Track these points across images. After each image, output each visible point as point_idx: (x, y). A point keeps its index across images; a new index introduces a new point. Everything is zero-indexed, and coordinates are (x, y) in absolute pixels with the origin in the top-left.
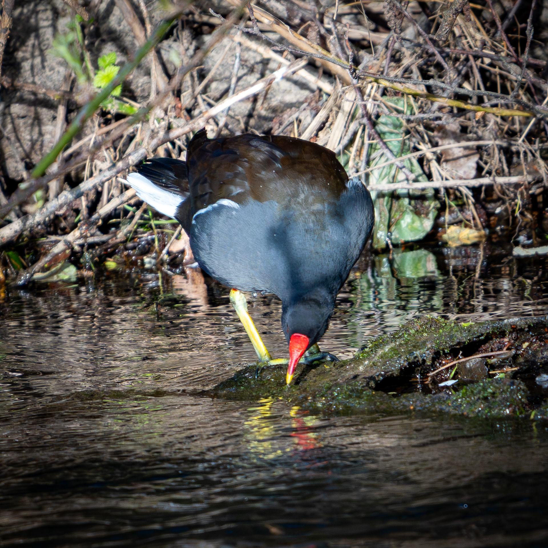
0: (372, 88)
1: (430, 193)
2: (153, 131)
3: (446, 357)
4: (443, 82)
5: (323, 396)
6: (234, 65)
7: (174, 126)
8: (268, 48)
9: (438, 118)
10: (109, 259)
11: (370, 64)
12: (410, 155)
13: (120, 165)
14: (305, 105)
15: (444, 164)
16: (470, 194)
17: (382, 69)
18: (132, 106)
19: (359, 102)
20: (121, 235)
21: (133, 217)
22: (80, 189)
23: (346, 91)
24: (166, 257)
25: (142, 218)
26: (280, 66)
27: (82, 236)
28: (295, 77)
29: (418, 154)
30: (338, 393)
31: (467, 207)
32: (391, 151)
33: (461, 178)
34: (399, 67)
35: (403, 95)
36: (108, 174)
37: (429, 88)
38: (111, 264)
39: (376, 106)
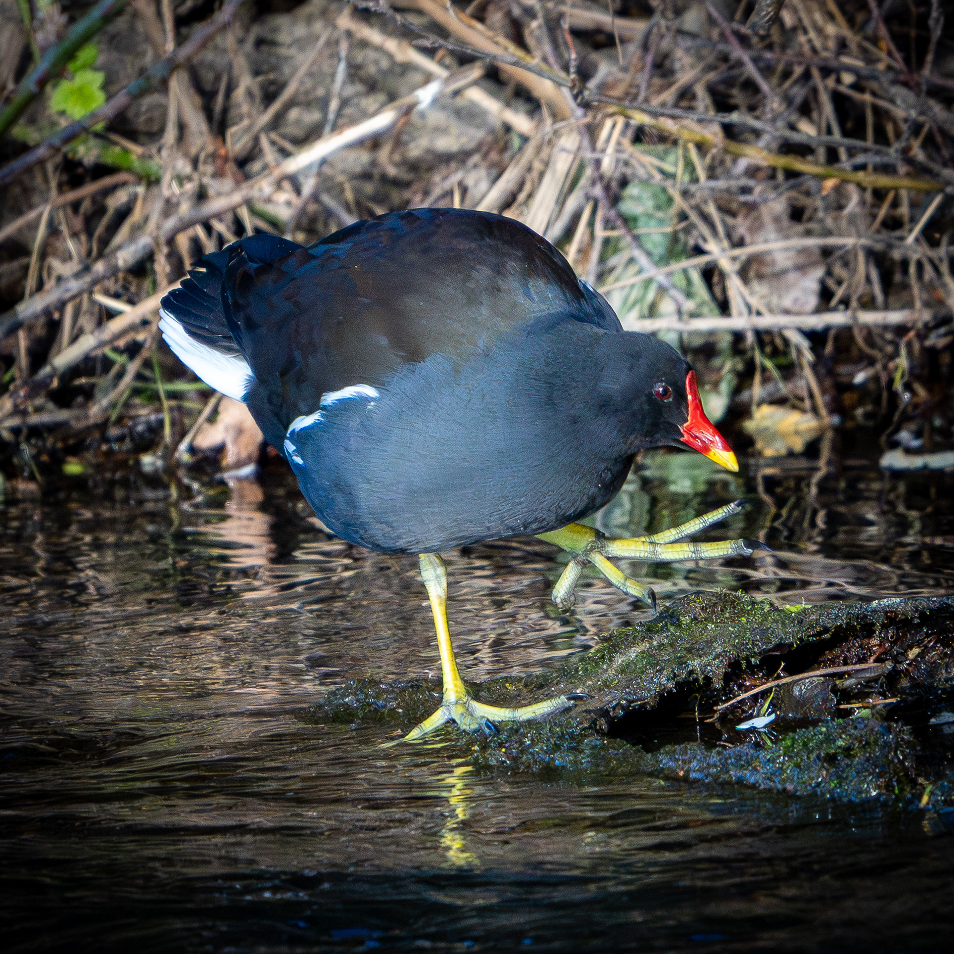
0: (614, 126)
1: (725, 342)
2: (168, 201)
3: (753, 674)
4: (757, 118)
5: (501, 745)
6: (333, 75)
7: (211, 192)
8: (405, 44)
9: (746, 190)
10: (71, 459)
11: (610, 79)
12: (685, 263)
13: (99, 267)
14: (476, 158)
15: (756, 285)
16: (805, 344)
17: (634, 91)
18: (126, 151)
19: (588, 155)
20: (95, 411)
21: (120, 375)
22: (16, 315)
23: (563, 131)
24: (186, 457)
25: (139, 377)
26: (428, 78)
27: (17, 411)
28: (459, 102)
29: (702, 260)
30: (532, 740)
31: (798, 371)
32: (649, 254)
33: (787, 312)
34: (670, 85)
35: (675, 143)
36: (74, 285)
37: (729, 131)
38: (73, 467)
39: (621, 164)
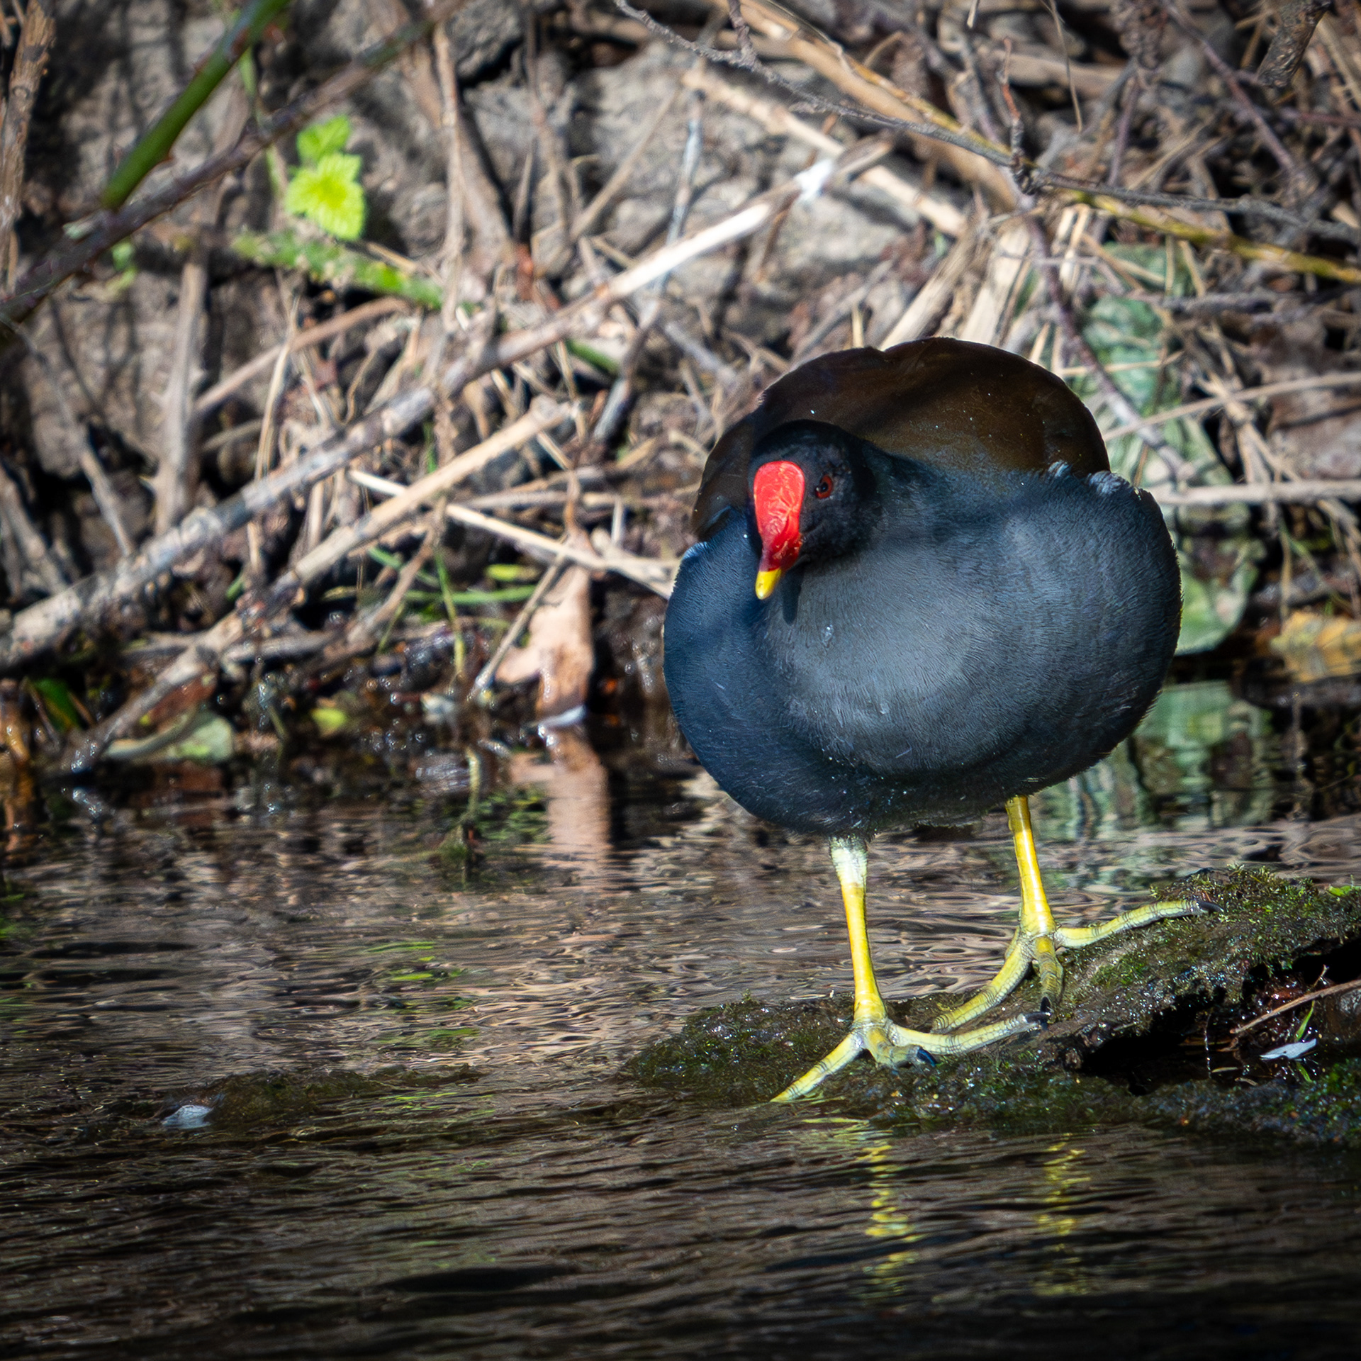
0: (1075, 220)
1: (1238, 517)
2: (451, 338)
3: (1284, 982)
4: (1277, 205)
5: (933, 1089)
6: (682, 153)
7: (513, 324)
8: (780, 108)
9: (1263, 307)
10: (323, 701)
11: (1069, 153)
12: (1180, 411)
13: (358, 434)
14: (883, 268)
15: (1278, 438)
16: (1349, 519)
17: (1102, 168)
18: (392, 268)
19: (1041, 261)
20: (358, 634)
21: (392, 583)
22: (243, 502)
23: (1003, 228)
24: (485, 697)
25: (417, 585)
26: (814, 156)
27: (247, 636)
28: (858, 189)
29: (1203, 406)
30: (975, 1082)
31: (1341, 556)
32: (1128, 399)
33: (1324, 476)
34: (1151, 161)
35: (1162, 240)
36: (324, 461)
37: (1237, 222)
38: (330, 717)
39: (1086, 272)
